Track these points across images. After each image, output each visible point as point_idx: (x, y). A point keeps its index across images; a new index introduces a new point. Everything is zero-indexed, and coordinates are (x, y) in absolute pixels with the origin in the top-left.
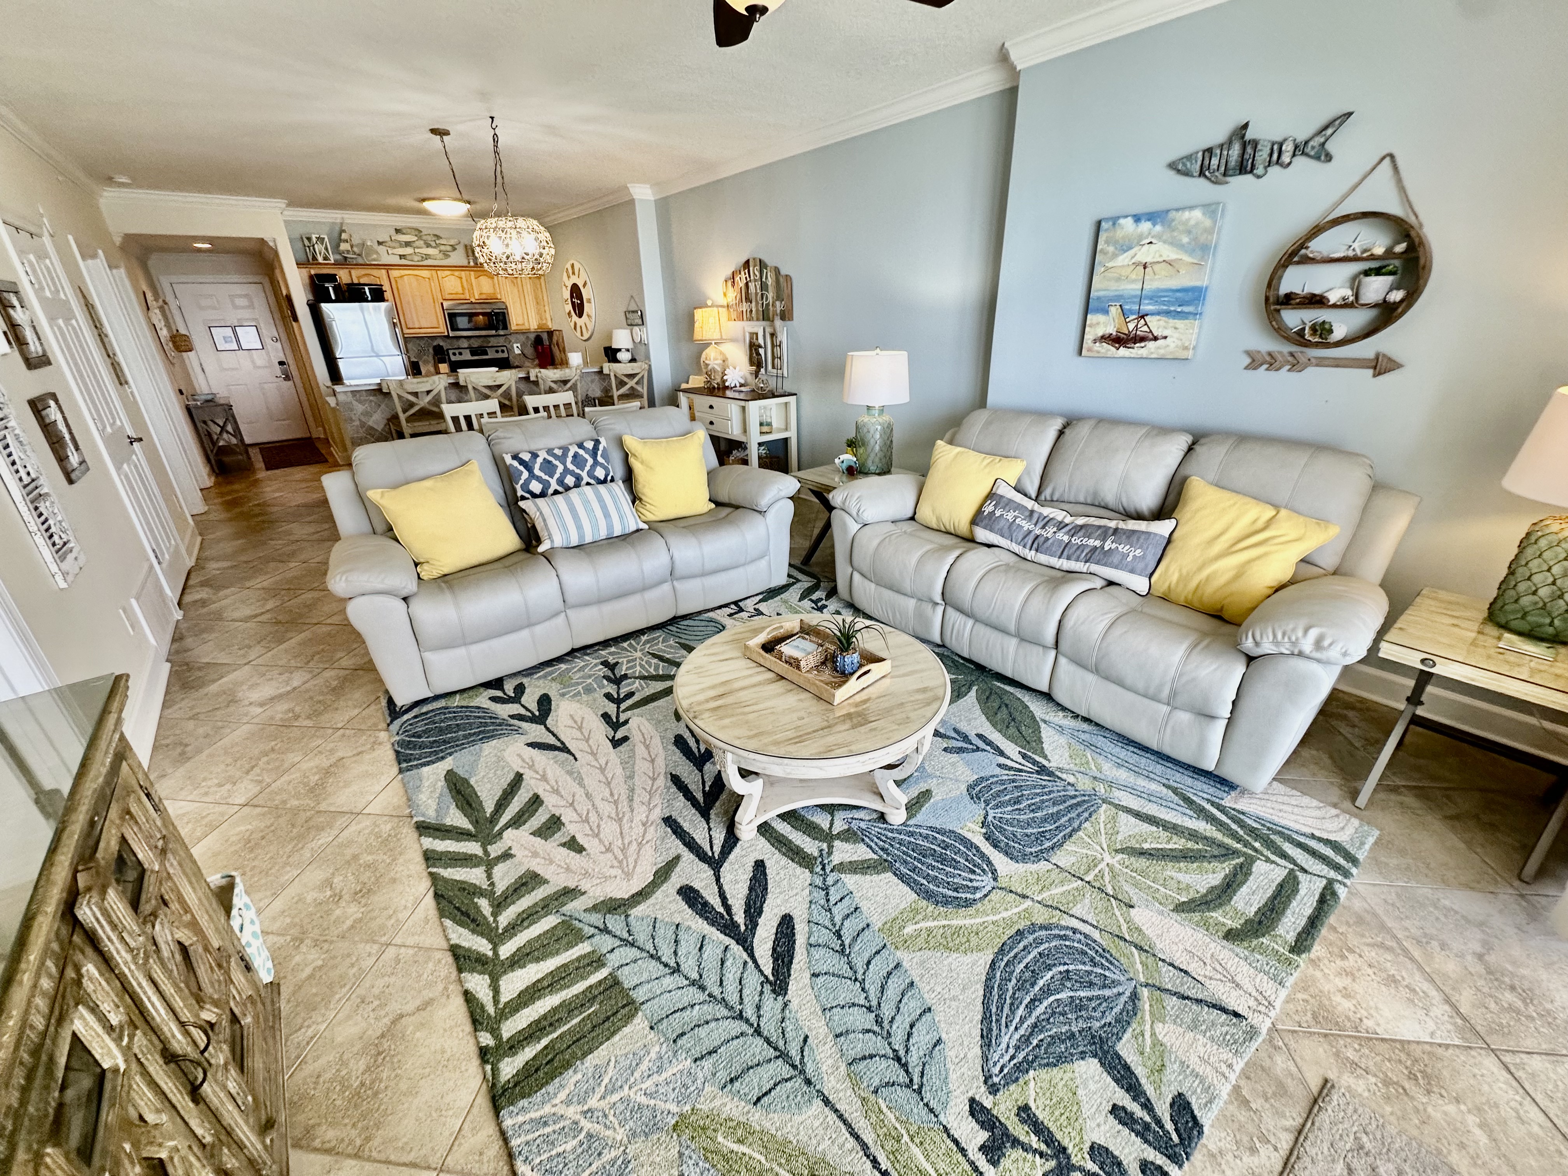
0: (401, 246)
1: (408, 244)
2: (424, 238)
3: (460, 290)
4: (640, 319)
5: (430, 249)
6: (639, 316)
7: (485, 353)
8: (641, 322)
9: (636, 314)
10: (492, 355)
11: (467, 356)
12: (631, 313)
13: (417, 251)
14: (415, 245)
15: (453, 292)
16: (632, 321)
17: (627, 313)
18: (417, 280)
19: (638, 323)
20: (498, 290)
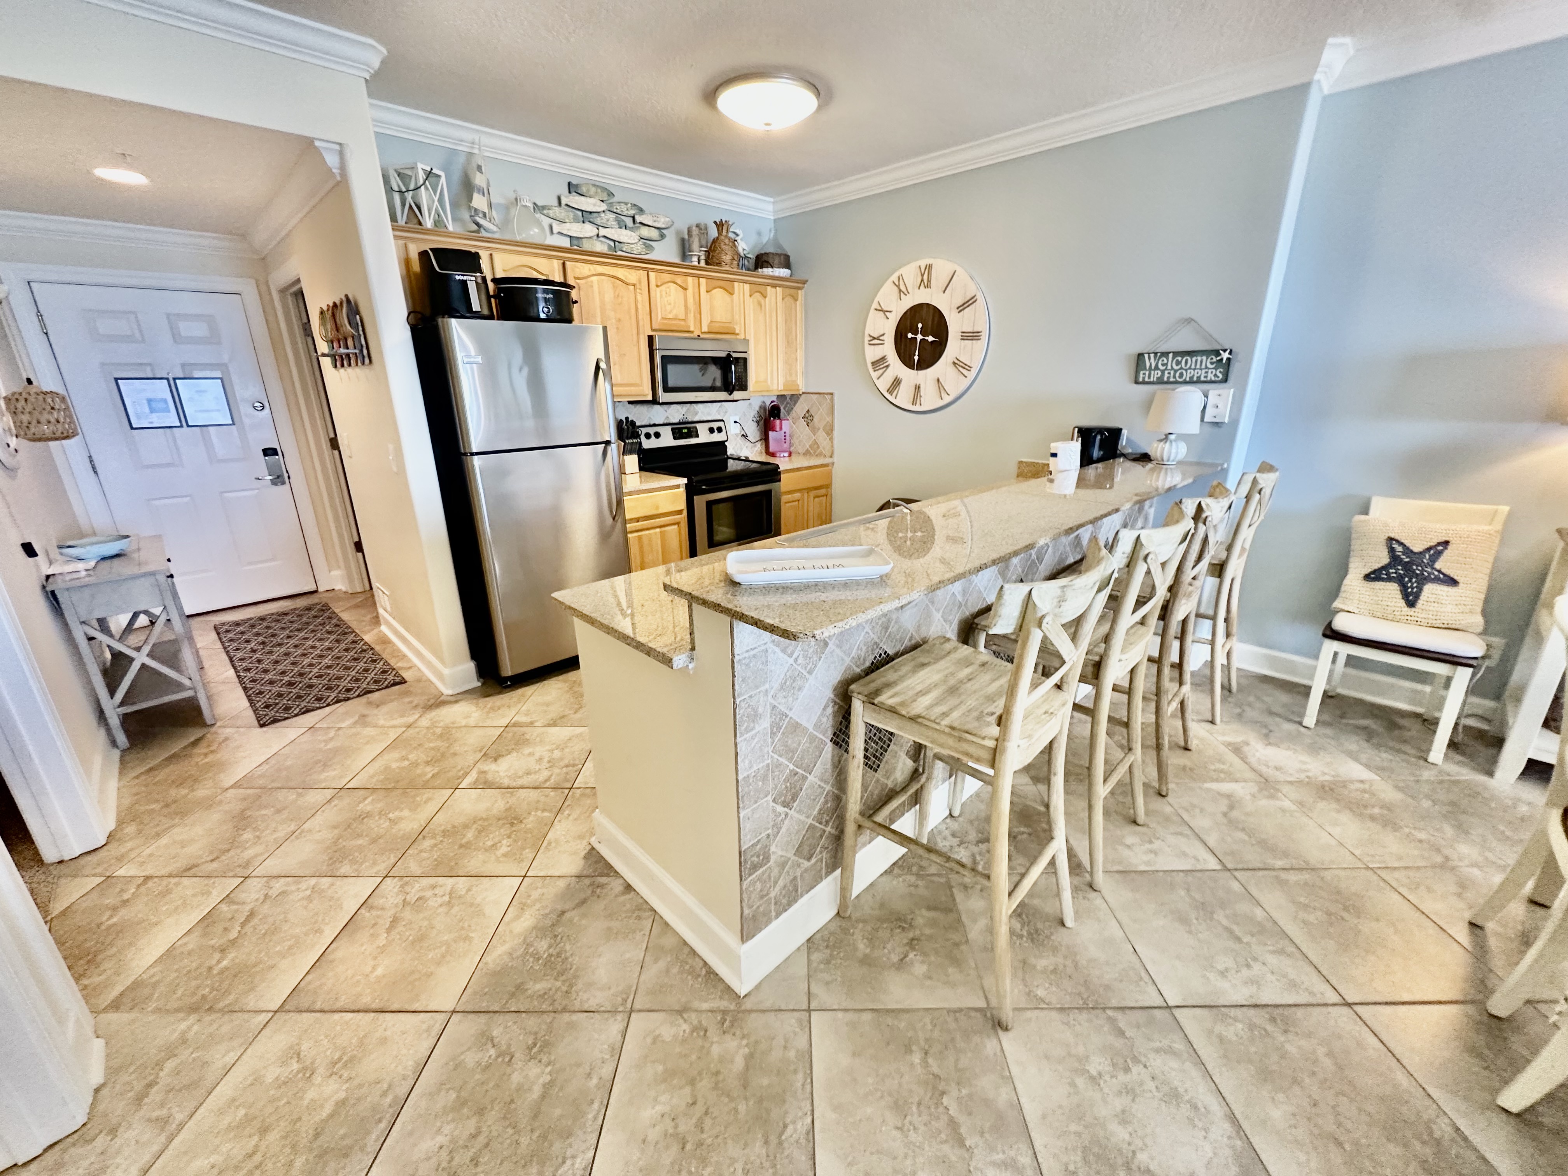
0: (576, 220)
1: (586, 216)
2: (616, 208)
3: (681, 312)
4: (1215, 368)
5: (623, 231)
6: (1212, 363)
7: (693, 433)
8: (1215, 375)
9: (1199, 358)
10: (704, 437)
11: (667, 440)
12: (1171, 355)
13: (603, 232)
14: (598, 221)
15: (670, 316)
16: (1166, 375)
17: (1146, 356)
18: (615, 287)
19: (1202, 379)
20: (737, 317)
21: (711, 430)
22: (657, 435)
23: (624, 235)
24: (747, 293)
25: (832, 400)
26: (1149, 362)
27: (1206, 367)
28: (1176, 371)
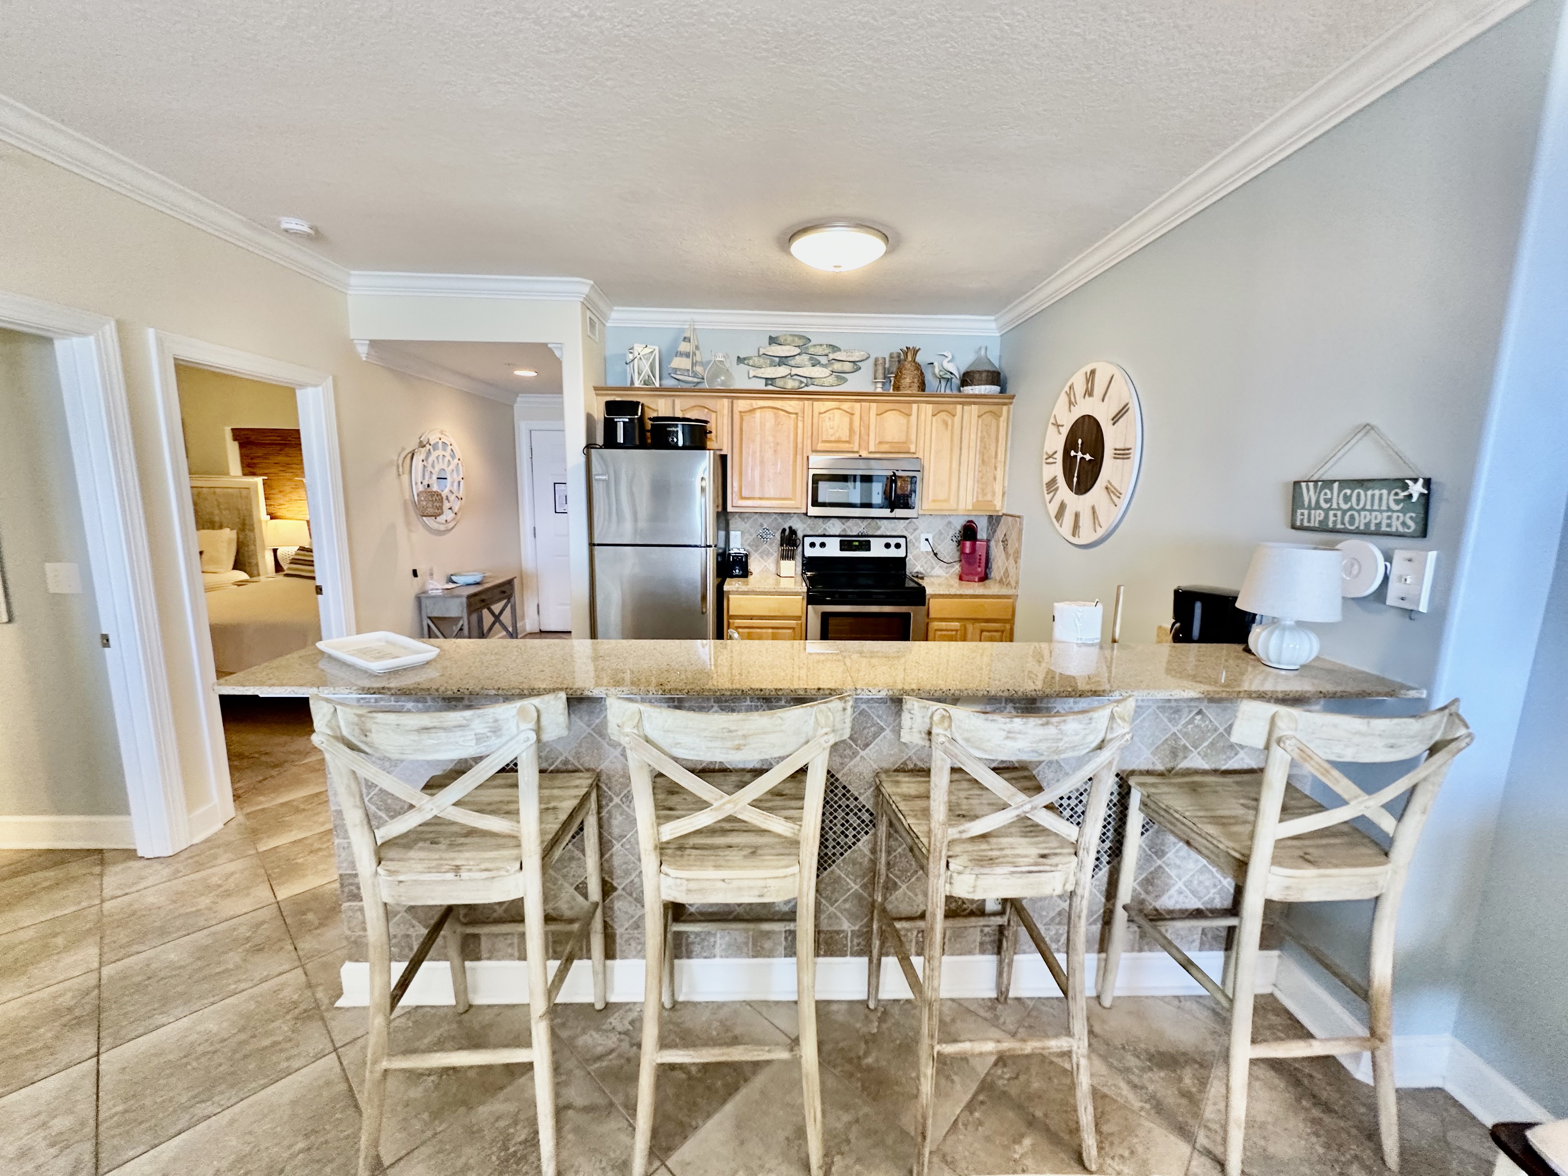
0: (772, 364)
1: (783, 361)
2: (812, 350)
3: (844, 435)
4: (1403, 511)
5: (817, 368)
6: (1397, 502)
7: (866, 546)
8: (1404, 524)
9: (1377, 492)
10: (878, 550)
11: (833, 550)
12: (1336, 485)
13: (795, 371)
14: (792, 363)
15: (833, 439)
16: (1332, 518)
17: (1304, 485)
18: (776, 417)
19: (1384, 528)
20: (913, 437)
21: (888, 546)
22: (823, 545)
23: (817, 372)
24: (930, 413)
25: (1021, 524)
26: (1309, 494)
27: (1389, 509)
28: (1344, 512)
